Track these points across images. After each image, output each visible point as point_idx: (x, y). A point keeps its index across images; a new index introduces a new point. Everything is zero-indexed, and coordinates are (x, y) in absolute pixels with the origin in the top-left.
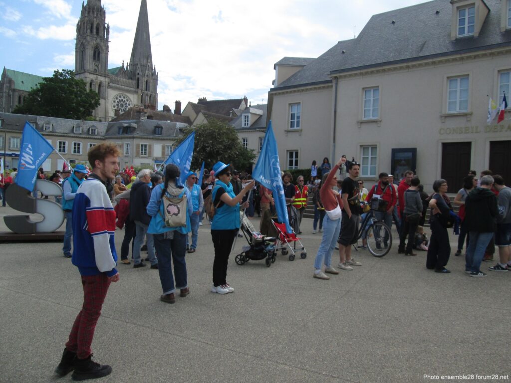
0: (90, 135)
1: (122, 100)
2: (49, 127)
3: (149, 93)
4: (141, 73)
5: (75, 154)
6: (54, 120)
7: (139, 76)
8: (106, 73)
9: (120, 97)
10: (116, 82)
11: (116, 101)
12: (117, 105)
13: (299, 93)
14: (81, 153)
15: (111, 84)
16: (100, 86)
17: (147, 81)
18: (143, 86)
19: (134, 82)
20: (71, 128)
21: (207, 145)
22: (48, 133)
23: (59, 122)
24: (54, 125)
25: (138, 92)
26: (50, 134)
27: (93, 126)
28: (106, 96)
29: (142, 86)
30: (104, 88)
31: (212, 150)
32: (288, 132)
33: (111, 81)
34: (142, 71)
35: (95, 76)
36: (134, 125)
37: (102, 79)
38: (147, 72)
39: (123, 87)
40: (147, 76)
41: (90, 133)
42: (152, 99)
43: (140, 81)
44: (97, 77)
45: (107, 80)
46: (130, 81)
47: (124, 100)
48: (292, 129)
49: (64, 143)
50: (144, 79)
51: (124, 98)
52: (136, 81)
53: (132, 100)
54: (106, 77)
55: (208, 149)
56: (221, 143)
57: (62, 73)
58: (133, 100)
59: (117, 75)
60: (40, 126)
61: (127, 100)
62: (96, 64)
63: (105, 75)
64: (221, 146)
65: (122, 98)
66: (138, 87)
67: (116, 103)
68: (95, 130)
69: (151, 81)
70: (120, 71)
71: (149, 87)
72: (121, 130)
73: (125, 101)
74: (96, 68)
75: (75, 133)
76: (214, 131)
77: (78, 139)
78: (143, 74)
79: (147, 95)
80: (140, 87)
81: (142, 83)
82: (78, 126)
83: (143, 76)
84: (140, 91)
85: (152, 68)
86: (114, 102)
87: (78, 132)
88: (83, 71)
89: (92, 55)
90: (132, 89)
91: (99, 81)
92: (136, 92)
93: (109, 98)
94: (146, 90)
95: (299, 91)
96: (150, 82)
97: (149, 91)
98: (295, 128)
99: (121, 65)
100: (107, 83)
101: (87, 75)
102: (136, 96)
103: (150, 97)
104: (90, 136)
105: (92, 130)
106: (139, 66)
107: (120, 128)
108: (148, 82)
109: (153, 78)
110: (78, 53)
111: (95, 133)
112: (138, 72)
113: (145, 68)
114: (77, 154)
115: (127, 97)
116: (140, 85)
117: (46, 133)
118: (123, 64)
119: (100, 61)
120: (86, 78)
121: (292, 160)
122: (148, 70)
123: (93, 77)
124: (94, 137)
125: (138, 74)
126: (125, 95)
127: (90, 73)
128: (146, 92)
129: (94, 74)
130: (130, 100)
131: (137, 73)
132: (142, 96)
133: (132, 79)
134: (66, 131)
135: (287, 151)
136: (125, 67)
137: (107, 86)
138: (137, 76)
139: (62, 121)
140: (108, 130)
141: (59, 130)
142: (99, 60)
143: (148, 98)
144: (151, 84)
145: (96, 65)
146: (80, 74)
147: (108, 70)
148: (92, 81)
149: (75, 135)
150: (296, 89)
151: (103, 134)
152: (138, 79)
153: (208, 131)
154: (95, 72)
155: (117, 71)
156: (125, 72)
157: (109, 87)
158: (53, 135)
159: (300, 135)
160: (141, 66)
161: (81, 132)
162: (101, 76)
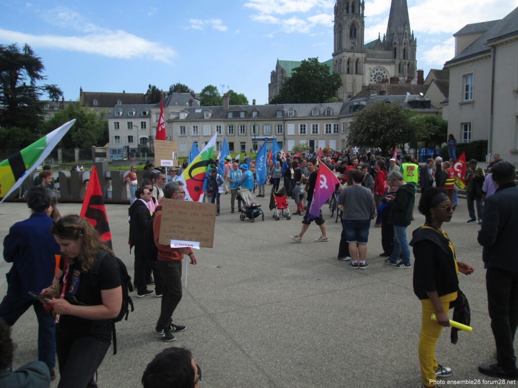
0: (326, 116)
1: (379, 73)
2: (292, 113)
3: (407, 61)
4: (398, 42)
5: (314, 134)
6: (296, 106)
7: (396, 46)
8: (362, 48)
9: (377, 70)
10: (373, 56)
11: (373, 74)
12: (374, 78)
13: (471, 64)
14: (319, 133)
15: (367, 59)
16: (357, 62)
17: (404, 49)
18: (400, 54)
19: (391, 53)
20: (310, 112)
21: (370, 126)
22: (291, 118)
23: (301, 108)
24: (296, 110)
25: (395, 62)
26: (293, 118)
27: (329, 108)
28: (363, 71)
29: (400, 56)
30: (361, 64)
31: (375, 130)
32: (462, 104)
33: (368, 56)
34: (399, 40)
35: (352, 53)
36: (364, 103)
37: (358, 55)
38: (404, 40)
39: (380, 59)
40: (405, 43)
41: (326, 114)
42: (410, 66)
43: (397, 51)
44: (354, 54)
45: (364, 55)
46: (387, 52)
47: (381, 72)
48: (467, 100)
49: (305, 126)
50: (401, 47)
51: (381, 70)
52: (394, 51)
53: (389, 71)
54: (362, 53)
55: (371, 130)
56: (383, 123)
57: (308, 62)
58: (391, 71)
59: (373, 48)
60: (286, 113)
61: (384, 72)
62: (353, 41)
63: (362, 50)
64: (383, 126)
65: (379, 71)
66: (395, 57)
67: (373, 77)
68: (330, 111)
69: (409, 48)
70: (376, 44)
71: (407, 55)
72: (352, 109)
73: (382, 74)
74: (353, 45)
75: (313, 116)
76: (378, 113)
77: (316, 121)
78: (400, 42)
79: (405, 63)
80: (397, 57)
81: (400, 52)
82: (315, 109)
83: (400, 44)
84: (398, 61)
85: (409, 34)
86: (371, 76)
87: (316, 115)
88: (341, 51)
89: (349, 33)
90: (389, 60)
91: (356, 58)
92: (393, 63)
93: (366, 73)
94: (404, 58)
95: (471, 61)
96: (408, 50)
97: (407, 58)
98: (469, 100)
99: (377, 38)
100: (364, 59)
101: (345, 54)
102: (393, 66)
103: (408, 65)
104: (326, 118)
105: (327, 111)
106: (396, 35)
107: (351, 107)
108: (406, 49)
109: (411, 44)
110: (337, 34)
111: (330, 114)
112: (395, 41)
113: (402, 35)
114: (315, 134)
115: (384, 69)
116: (398, 54)
117: (290, 119)
118: (379, 36)
119: (357, 38)
120: (344, 57)
121: (467, 133)
122: (406, 38)
123: (350, 55)
124: (329, 117)
125: (395, 43)
126: (382, 67)
127: (347, 52)
128: (404, 61)
129: (351, 52)
130: (387, 71)
131: (393, 43)
132: (400, 65)
133: (389, 50)
134: (305, 116)
135: (462, 124)
136: (382, 39)
137: (363, 61)
138: (394, 46)
139: (304, 106)
140: (342, 110)
141: (300, 115)
142: (355, 37)
143: (407, 67)
144: (409, 52)
145: (353, 43)
146: (338, 54)
147: (364, 46)
148: (349, 58)
149: (314, 118)
150: (467, 60)
151: (338, 114)
152: (395, 48)
153: (372, 114)
154: (352, 50)
155: (374, 44)
156: (381, 44)
157: (366, 62)
158: (295, 119)
159: (473, 107)
160: (398, 34)
161: (318, 115)
162: (358, 52)
